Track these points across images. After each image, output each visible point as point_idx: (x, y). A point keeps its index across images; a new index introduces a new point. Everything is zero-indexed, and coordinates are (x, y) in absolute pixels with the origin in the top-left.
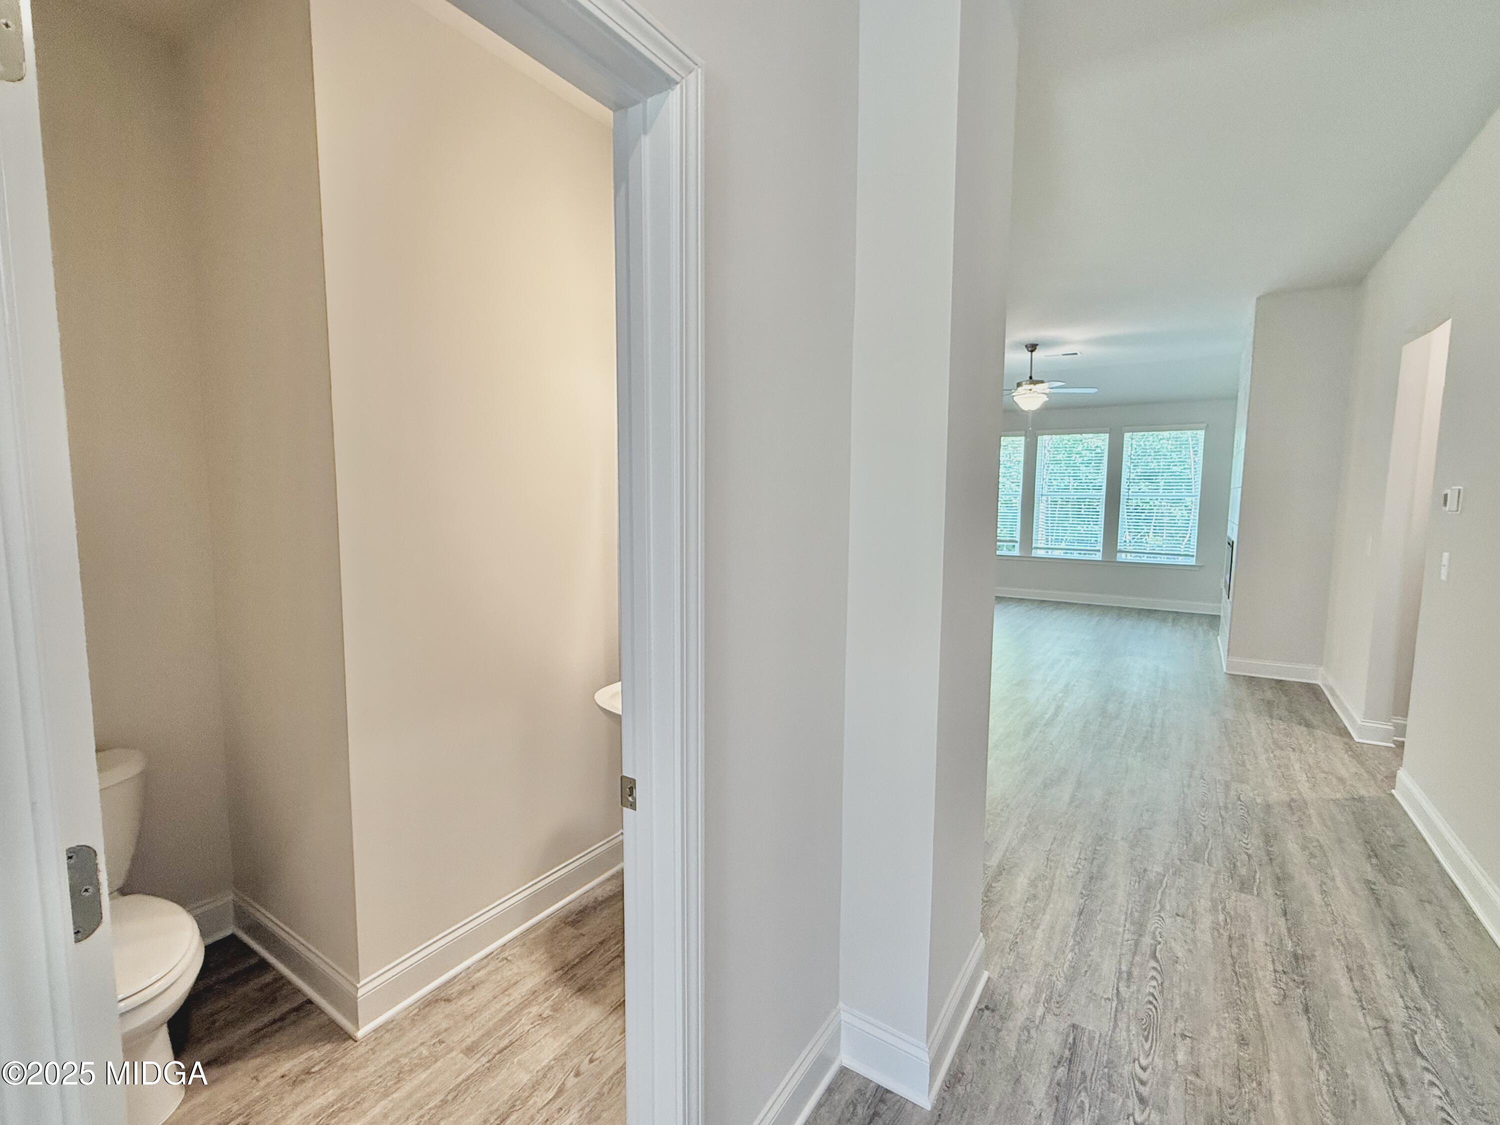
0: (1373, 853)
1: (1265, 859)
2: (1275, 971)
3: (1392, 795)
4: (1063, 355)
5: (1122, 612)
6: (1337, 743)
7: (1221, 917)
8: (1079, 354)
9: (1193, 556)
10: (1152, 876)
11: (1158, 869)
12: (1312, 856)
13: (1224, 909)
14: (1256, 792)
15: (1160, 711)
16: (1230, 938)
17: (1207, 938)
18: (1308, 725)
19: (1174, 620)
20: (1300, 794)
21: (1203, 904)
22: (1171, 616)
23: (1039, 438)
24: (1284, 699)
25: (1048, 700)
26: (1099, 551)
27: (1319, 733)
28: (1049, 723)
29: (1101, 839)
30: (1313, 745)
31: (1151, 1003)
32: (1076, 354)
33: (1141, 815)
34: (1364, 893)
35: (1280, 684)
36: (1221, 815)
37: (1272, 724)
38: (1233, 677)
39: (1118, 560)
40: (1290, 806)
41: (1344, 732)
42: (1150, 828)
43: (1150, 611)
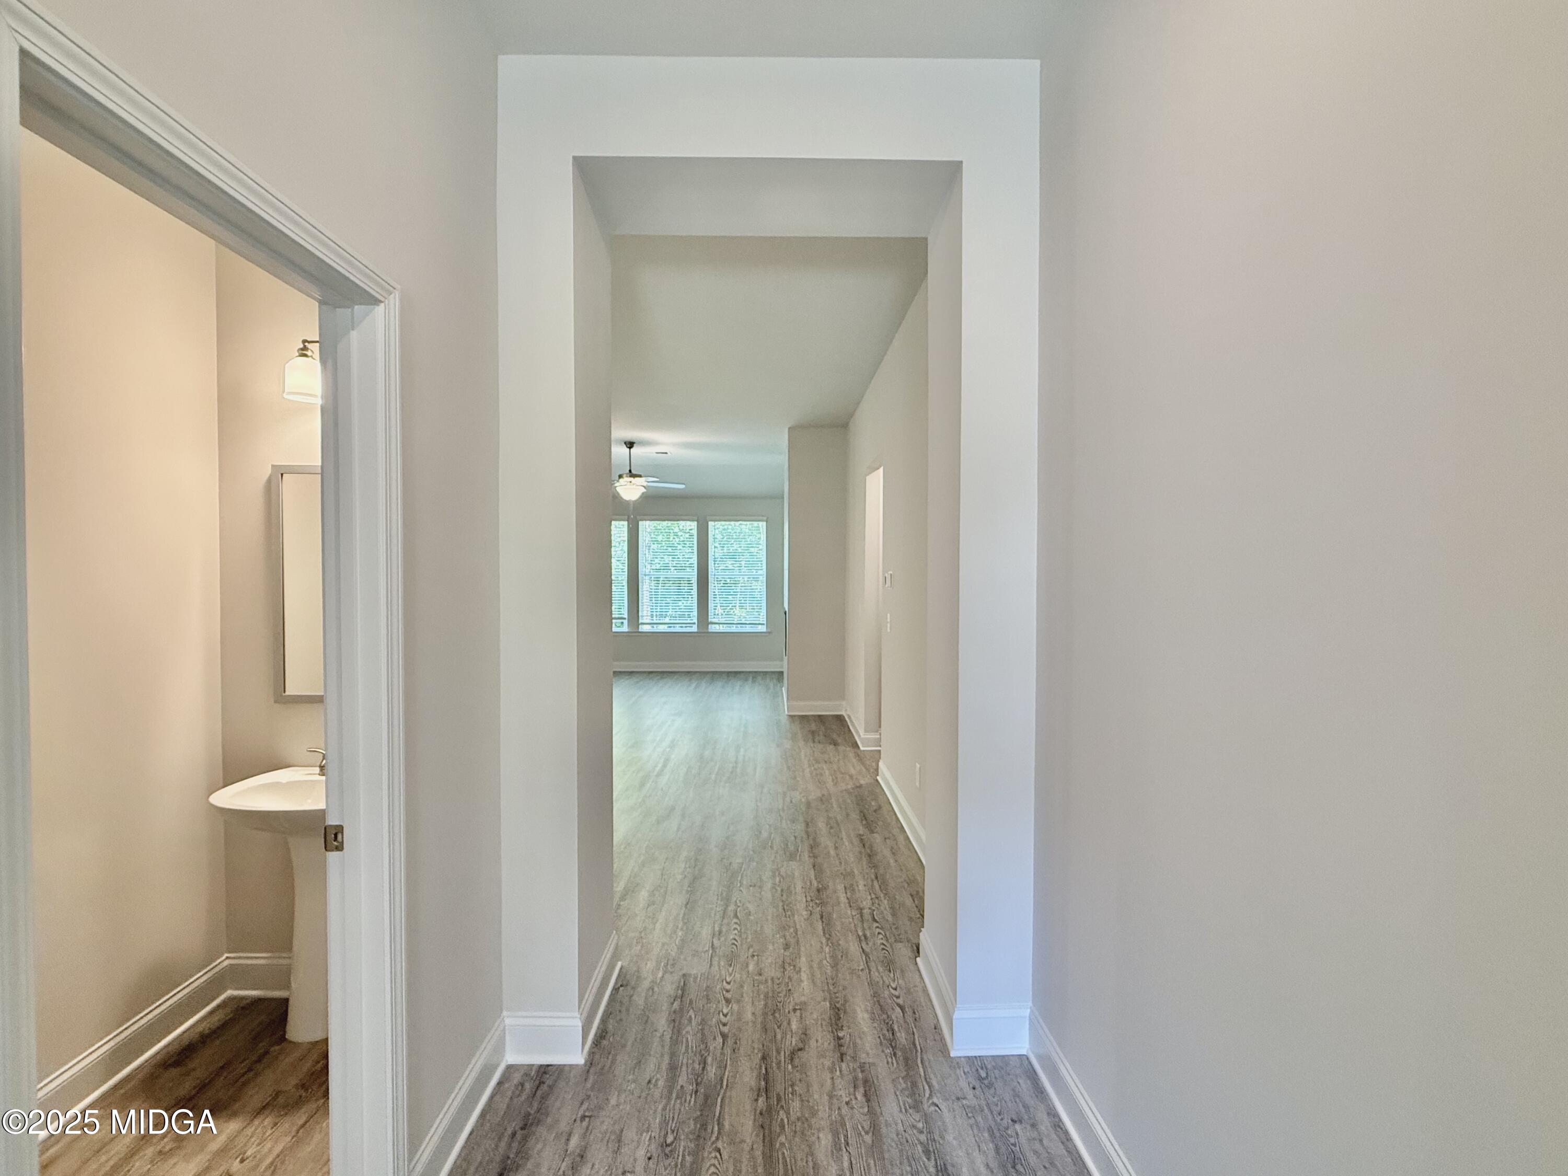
0: (864, 817)
1: (805, 836)
2: (807, 901)
3: (877, 780)
4: (657, 453)
5: (715, 676)
6: (851, 754)
7: (778, 879)
8: (669, 454)
9: (764, 624)
10: (735, 866)
11: (740, 860)
12: (831, 828)
13: (779, 874)
14: (802, 795)
15: (742, 750)
16: (782, 890)
17: (769, 895)
18: (835, 744)
19: (753, 678)
20: (828, 790)
21: (767, 875)
22: (751, 675)
23: (641, 523)
24: (823, 728)
25: (658, 755)
26: (694, 623)
27: (841, 748)
28: (659, 774)
29: (701, 850)
30: (837, 757)
31: (734, 944)
32: (666, 453)
33: (728, 828)
34: (856, 841)
35: (821, 719)
36: (780, 816)
37: (814, 747)
38: (791, 717)
39: (710, 631)
40: (821, 800)
41: (855, 745)
42: (734, 835)
43: (736, 673)
